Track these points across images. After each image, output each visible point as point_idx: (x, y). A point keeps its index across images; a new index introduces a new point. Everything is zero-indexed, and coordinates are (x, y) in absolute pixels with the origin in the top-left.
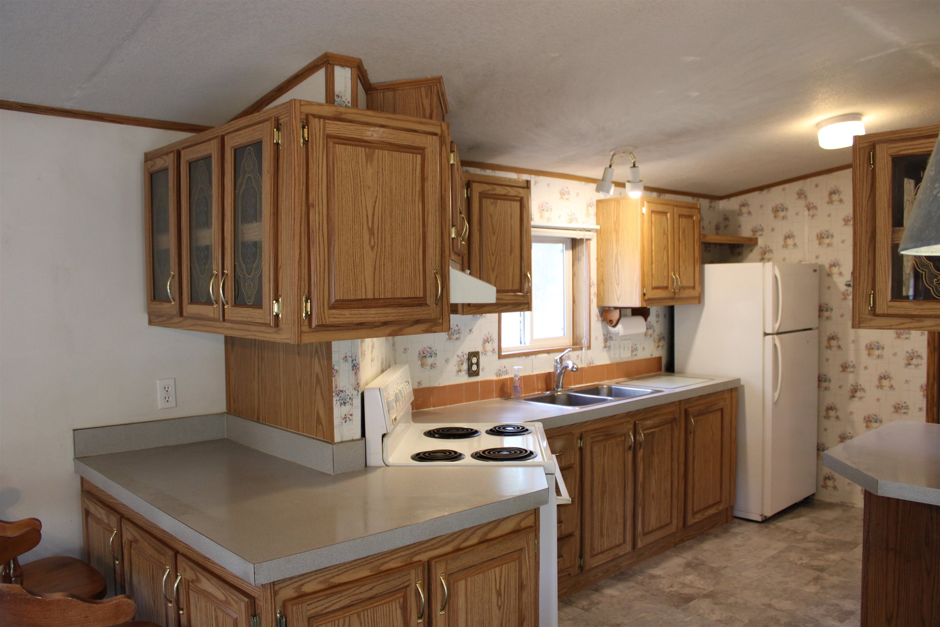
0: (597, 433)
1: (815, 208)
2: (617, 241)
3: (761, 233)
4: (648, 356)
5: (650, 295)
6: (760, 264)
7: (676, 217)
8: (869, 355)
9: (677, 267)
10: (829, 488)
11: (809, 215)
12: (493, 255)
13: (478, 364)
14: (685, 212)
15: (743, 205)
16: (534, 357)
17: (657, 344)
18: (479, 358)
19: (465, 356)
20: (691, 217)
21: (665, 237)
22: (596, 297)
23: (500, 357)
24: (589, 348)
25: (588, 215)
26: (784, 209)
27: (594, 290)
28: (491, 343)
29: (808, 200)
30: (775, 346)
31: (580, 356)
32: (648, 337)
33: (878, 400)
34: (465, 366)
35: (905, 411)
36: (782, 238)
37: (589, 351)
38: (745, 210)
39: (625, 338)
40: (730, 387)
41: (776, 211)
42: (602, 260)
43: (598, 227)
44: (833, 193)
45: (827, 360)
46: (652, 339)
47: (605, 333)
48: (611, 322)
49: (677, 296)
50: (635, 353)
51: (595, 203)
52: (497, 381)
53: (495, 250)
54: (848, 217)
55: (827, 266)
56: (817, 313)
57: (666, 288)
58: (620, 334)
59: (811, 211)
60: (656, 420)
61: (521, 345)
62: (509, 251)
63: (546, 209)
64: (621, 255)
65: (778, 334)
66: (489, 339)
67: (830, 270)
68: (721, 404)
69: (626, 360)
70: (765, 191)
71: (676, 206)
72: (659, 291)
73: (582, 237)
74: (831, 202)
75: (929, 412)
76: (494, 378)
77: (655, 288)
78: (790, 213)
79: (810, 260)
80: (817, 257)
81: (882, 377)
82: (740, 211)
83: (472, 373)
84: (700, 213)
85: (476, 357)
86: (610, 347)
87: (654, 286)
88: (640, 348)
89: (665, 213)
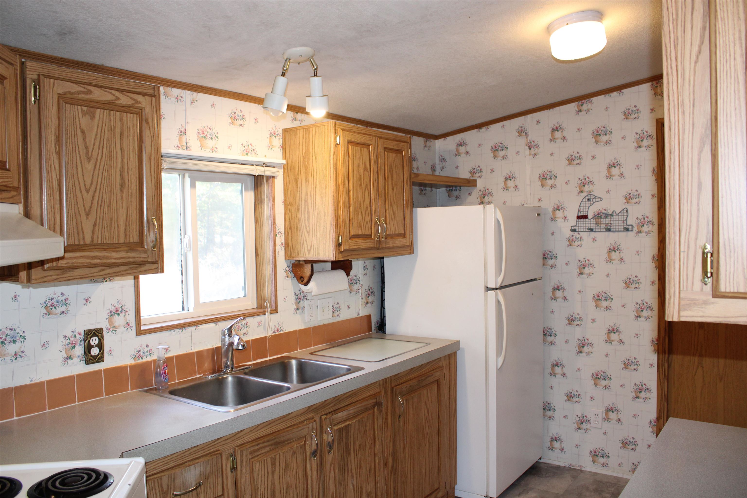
0: (260, 443)
1: (537, 146)
2: (307, 177)
3: (479, 174)
4: (355, 315)
5: (347, 245)
6: (481, 207)
7: (381, 150)
8: (597, 306)
9: (382, 211)
10: (555, 450)
11: (530, 155)
12: (88, 191)
13: (100, 346)
14: (392, 145)
15: (461, 144)
16: (193, 328)
17: (365, 301)
18: (102, 337)
19: (78, 336)
20: (399, 151)
21: (367, 174)
22: (283, 248)
23: (139, 332)
24: (275, 311)
25: (271, 147)
26: (504, 148)
27: (280, 240)
28: (122, 315)
29: (529, 138)
30: (498, 302)
31: (262, 323)
32: (354, 293)
33: (607, 355)
34: (79, 350)
35: (635, 367)
36: (503, 179)
37: (273, 316)
38: (462, 149)
39: (321, 296)
40: (447, 353)
41: (495, 150)
42: (290, 203)
43: (284, 162)
44: (556, 129)
45: (552, 312)
46: (359, 295)
47: (298, 292)
48: (302, 279)
49: (384, 246)
50: (337, 313)
51: (281, 132)
52: (132, 367)
53: (92, 184)
54: (572, 155)
55: (551, 210)
56: (541, 261)
57: (368, 237)
58: (313, 294)
59: (532, 149)
60: (352, 410)
61: (183, 312)
62: (119, 187)
63: (209, 136)
64: (311, 196)
65: (501, 288)
66: (120, 310)
67: (554, 214)
68: (437, 375)
69: (326, 322)
70: (484, 129)
71: (380, 138)
72: (360, 241)
73: (261, 173)
74: (553, 140)
75: (661, 367)
76: (130, 362)
77: (353, 237)
78: (510, 152)
79: (533, 202)
80: (540, 200)
81: (611, 331)
82: (457, 150)
83: (90, 359)
84: (410, 148)
85: (98, 336)
86: (304, 308)
87: (352, 234)
88: (343, 307)
89: (368, 146)
